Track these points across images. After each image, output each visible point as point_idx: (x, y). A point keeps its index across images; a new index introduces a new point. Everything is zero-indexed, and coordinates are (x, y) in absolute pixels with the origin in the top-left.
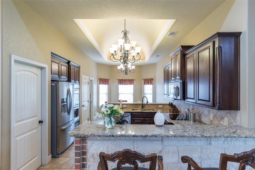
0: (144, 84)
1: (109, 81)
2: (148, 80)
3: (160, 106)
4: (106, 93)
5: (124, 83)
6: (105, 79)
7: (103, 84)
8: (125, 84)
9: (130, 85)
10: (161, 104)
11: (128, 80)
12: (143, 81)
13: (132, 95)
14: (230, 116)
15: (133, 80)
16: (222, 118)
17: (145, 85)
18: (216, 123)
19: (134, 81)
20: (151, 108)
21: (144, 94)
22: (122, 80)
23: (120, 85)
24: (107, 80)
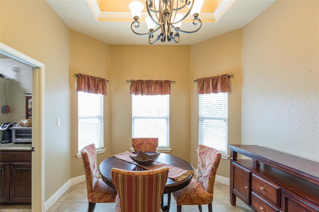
0: (202, 91)
1: (107, 84)
2: (215, 80)
4: (99, 117)
5: (146, 89)
6: (94, 79)
7: (89, 90)
8: (149, 93)
9: (161, 94)
11: (157, 82)
12: (196, 86)
13: (165, 121)
15: (168, 82)
17: (200, 95)
19: (172, 85)
21: (198, 118)
22: (141, 82)
23: (136, 96)
24: (102, 81)
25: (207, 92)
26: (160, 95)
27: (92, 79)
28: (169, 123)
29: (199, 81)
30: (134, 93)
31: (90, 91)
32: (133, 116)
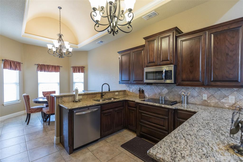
1: (21, 65)
2: (79, 68)
3: (117, 93)
4: (16, 83)
5: (47, 69)
6: (14, 62)
8: (49, 71)
9: (55, 72)
10: (117, 91)
11: (53, 66)
13: (57, 84)
14: (238, 94)
15: (59, 67)
16: (226, 97)
17: (73, 73)
18: (213, 102)
19: (60, 68)
20: (109, 96)
21: (73, 83)
22: (44, 65)
23: (41, 72)
24: (19, 64)
25: (76, 72)
26: (54, 72)
27: (13, 62)
28: (59, 85)
29: (73, 67)
30: (40, 71)
31: (11, 69)
32: (38, 82)
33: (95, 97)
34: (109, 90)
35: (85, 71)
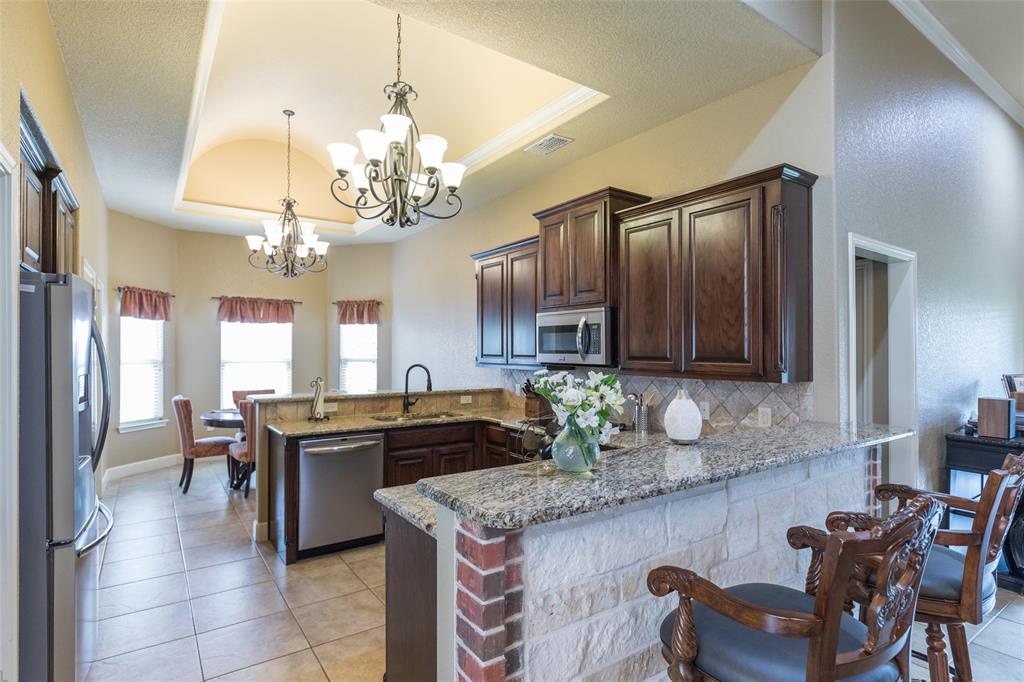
0: (343, 320)
1: (172, 301)
2: (360, 305)
3: (465, 400)
4: (155, 363)
5: (250, 313)
6: (149, 294)
7: (141, 312)
8: (255, 319)
9: (278, 322)
10: (467, 393)
11: (269, 302)
12: (335, 312)
13: (285, 366)
14: (779, 399)
15: (290, 304)
16: (750, 409)
17: (342, 326)
18: (723, 428)
19: (297, 308)
20: (433, 408)
21: (340, 360)
22: (240, 300)
23: (231, 323)
24: (164, 298)
25: (350, 322)
26: (275, 324)
27: (146, 295)
28: (291, 370)
29: (340, 304)
30: (227, 319)
31: (143, 315)
32: (222, 358)
33: (382, 409)
34: (429, 387)
35: (382, 316)
